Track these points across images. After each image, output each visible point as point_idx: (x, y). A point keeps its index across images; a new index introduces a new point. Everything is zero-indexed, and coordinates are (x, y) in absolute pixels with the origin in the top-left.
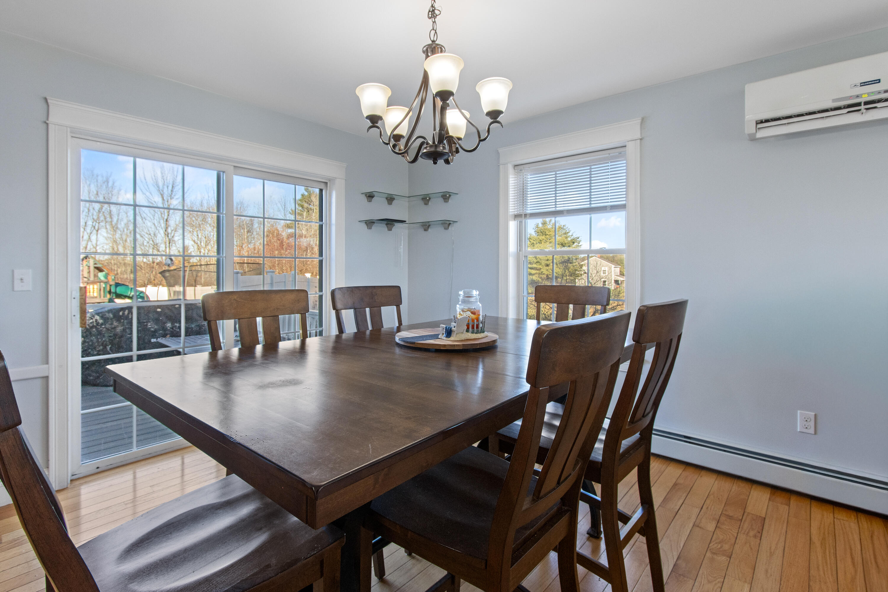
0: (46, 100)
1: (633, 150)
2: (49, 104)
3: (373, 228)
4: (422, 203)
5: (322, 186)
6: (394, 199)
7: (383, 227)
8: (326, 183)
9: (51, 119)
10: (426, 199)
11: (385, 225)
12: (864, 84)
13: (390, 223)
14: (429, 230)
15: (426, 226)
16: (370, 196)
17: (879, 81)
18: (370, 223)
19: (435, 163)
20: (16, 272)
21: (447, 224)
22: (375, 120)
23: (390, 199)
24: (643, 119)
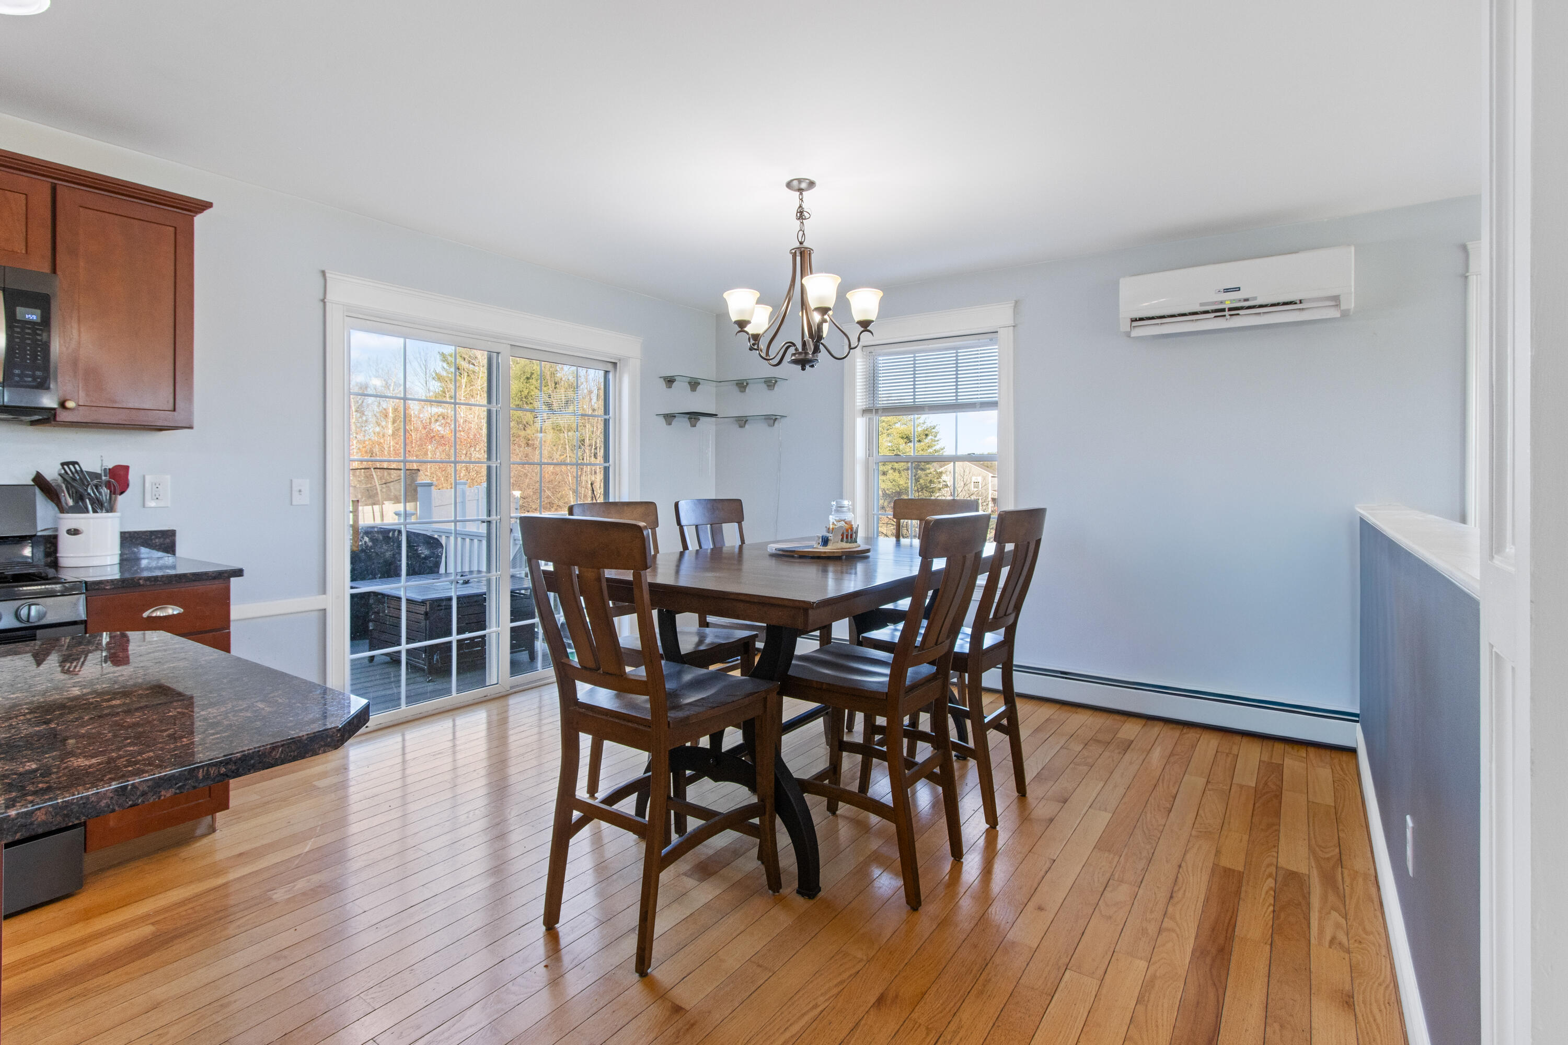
0: (323, 273)
1: (1006, 335)
2: (327, 278)
3: (673, 423)
4: (736, 389)
5: (609, 367)
6: (699, 384)
7: (685, 422)
8: (615, 364)
9: (329, 296)
10: (742, 385)
11: (687, 420)
12: (1227, 290)
13: (694, 417)
14: (747, 426)
15: (742, 421)
16: (670, 381)
17: (1238, 289)
18: (669, 418)
19: (803, 369)
20: (295, 482)
21: (772, 420)
22: (742, 324)
23: (694, 384)
24: (1016, 302)
